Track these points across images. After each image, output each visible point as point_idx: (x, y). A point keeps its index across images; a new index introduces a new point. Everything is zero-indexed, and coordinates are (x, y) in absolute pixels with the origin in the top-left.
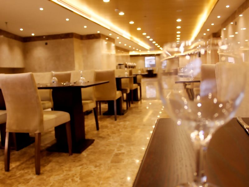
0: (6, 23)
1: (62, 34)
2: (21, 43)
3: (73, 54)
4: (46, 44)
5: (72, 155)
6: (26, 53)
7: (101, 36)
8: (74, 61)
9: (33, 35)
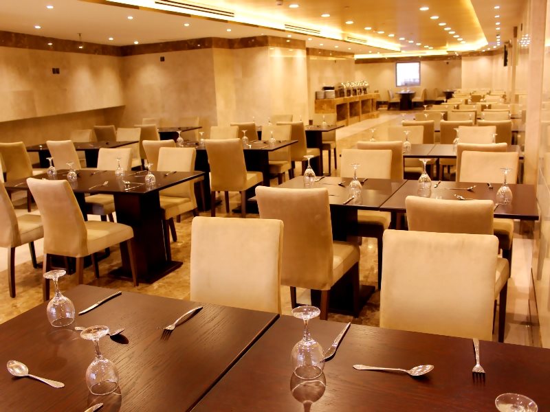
0: (80, 35)
1: (191, 41)
2: (114, 59)
3: (213, 79)
4: (162, 59)
5: (138, 285)
6: (125, 77)
7: (270, 39)
8: (214, 93)
9: (136, 43)
